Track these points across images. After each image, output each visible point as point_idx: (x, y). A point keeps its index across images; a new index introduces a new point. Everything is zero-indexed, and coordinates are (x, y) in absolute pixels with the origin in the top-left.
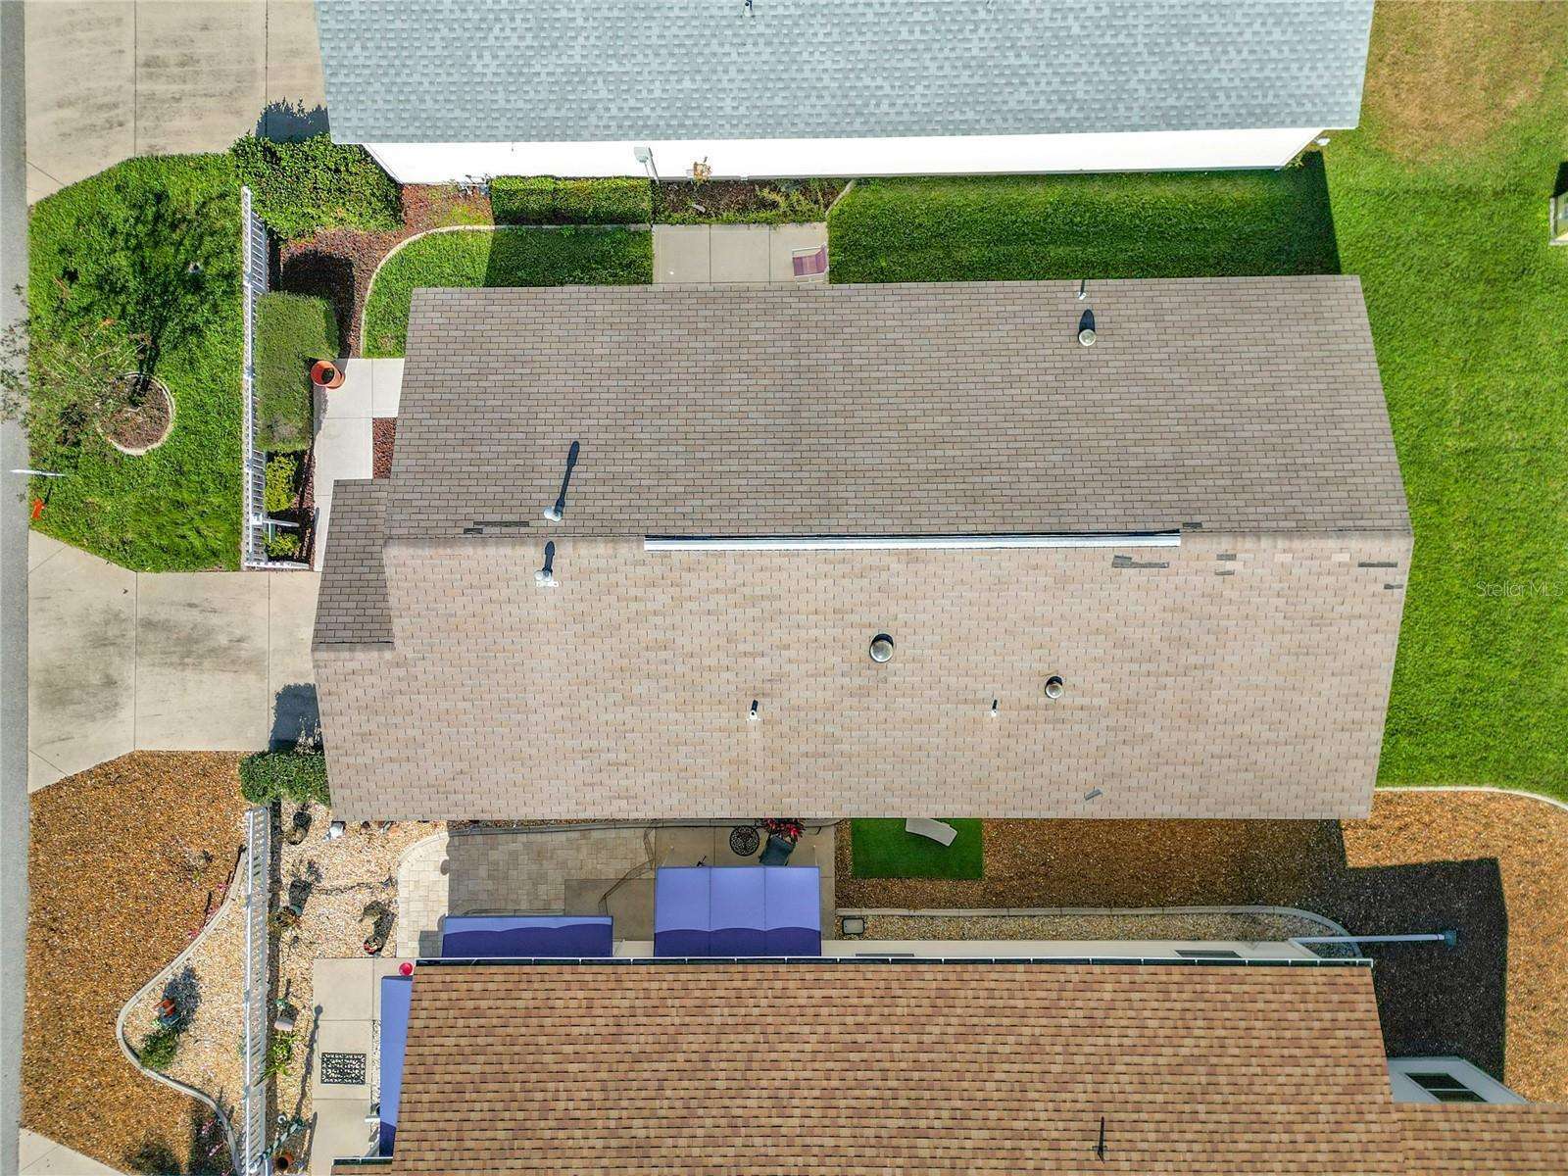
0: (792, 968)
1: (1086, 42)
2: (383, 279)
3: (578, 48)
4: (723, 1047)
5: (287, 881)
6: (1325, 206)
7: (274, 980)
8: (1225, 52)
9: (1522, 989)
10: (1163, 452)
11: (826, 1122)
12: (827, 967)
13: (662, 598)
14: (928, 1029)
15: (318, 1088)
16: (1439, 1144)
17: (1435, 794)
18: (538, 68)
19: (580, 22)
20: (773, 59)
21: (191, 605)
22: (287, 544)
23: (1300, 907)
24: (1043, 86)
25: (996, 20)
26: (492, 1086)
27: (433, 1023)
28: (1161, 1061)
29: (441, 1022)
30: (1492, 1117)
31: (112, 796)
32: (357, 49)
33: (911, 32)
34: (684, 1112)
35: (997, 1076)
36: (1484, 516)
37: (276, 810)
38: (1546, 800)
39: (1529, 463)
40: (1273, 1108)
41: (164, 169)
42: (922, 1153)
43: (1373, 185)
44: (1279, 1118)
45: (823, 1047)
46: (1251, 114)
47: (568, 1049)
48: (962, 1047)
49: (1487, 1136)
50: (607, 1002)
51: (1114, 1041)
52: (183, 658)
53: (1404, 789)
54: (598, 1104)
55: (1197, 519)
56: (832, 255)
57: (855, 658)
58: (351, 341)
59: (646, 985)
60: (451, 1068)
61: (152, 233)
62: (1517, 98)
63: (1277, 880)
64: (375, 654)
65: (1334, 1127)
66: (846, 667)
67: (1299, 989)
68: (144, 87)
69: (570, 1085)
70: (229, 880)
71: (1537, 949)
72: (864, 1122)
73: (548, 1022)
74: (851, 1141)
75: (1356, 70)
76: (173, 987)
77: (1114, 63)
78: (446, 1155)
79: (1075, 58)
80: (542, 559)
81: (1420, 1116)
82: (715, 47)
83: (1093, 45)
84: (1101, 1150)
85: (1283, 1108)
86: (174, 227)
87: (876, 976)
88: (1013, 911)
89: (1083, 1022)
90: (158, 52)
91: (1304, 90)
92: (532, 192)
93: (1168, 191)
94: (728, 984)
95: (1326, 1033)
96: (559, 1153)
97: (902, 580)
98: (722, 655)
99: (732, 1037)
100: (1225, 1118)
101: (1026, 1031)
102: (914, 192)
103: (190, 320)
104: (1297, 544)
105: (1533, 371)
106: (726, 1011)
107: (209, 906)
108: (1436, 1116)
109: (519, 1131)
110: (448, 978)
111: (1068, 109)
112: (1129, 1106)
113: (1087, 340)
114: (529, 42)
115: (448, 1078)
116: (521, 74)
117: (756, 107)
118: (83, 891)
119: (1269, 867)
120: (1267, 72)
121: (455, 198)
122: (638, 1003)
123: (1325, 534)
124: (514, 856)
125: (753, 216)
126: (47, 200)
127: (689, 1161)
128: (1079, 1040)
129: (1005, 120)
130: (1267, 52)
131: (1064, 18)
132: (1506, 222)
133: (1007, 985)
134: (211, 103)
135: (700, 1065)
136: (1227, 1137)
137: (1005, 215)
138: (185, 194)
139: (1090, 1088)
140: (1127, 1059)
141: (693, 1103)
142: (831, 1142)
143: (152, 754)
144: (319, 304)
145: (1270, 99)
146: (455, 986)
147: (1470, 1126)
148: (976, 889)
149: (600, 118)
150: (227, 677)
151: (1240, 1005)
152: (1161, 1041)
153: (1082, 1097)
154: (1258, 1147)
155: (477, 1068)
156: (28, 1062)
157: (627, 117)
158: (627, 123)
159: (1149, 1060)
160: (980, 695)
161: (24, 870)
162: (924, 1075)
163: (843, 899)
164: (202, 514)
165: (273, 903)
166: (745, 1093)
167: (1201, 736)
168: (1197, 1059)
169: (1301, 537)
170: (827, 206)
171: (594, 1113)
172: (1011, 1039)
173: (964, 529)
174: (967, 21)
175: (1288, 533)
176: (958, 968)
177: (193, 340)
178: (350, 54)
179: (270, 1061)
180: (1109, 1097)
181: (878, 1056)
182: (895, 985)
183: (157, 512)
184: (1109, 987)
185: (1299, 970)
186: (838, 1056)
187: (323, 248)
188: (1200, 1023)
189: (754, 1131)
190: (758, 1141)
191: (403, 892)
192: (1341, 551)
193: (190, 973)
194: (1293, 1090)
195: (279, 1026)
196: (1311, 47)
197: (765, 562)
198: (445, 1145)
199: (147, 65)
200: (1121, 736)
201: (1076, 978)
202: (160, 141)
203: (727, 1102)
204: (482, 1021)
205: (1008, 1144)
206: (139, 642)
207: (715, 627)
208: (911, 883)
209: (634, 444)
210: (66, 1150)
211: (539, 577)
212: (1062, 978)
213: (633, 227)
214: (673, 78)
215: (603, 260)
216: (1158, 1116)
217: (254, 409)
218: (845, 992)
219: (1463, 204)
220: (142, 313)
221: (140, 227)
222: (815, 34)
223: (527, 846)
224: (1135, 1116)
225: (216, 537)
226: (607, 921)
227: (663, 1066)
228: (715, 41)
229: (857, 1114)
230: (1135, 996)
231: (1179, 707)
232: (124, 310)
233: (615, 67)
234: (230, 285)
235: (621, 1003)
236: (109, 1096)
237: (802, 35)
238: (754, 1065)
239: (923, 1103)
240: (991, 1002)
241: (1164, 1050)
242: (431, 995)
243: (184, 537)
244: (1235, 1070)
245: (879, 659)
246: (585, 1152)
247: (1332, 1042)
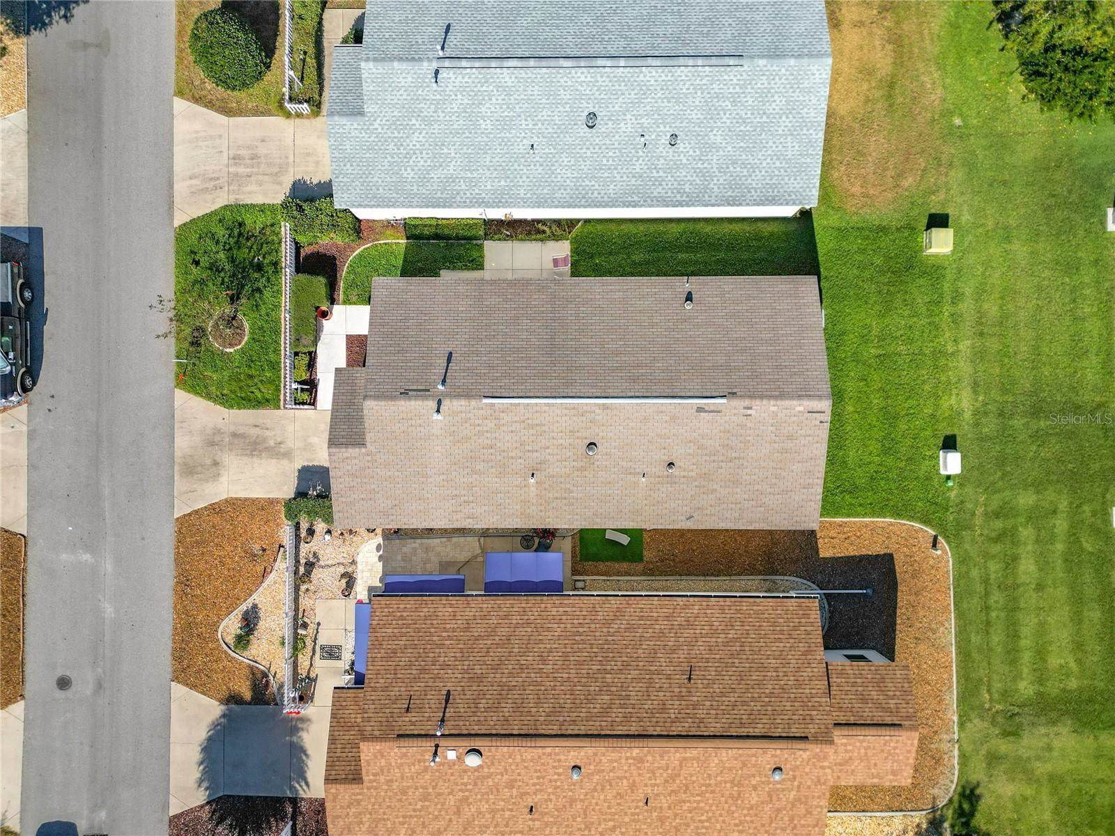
0: (549, 598)
1: (689, 166)
2: (351, 266)
3: (452, 167)
4: (517, 633)
5: (303, 561)
6: (813, 236)
7: (296, 610)
8: (754, 172)
9: (904, 617)
10: (721, 359)
11: (564, 667)
12: (566, 598)
13: (491, 424)
14: (612, 626)
15: (318, 662)
16: (848, 680)
17: (863, 522)
18: (433, 175)
19: (453, 155)
20: (543, 172)
21: (256, 426)
22: (305, 396)
23: (797, 576)
24: (670, 186)
25: (647, 156)
26: (410, 651)
27: (381, 622)
28: (719, 640)
29: (385, 622)
30: (873, 668)
31: (217, 520)
32: (348, 166)
33: (608, 161)
34: (499, 662)
35: (644, 647)
36: (888, 388)
37: (297, 527)
38: (917, 525)
39: (911, 361)
40: (769, 661)
41: (243, 210)
42: (607, 680)
43: (837, 224)
44: (772, 665)
45: (562, 634)
46: (767, 200)
47: (445, 634)
48: (627, 634)
49: (869, 676)
50: (462, 614)
51: (698, 632)
52: (252, 451)
53: (848, 519)
54: (459, 659)
55: (734, 391)
56: (572, 257)
57: (579, 453)
58: (335, 296)
59: (481, 606)
60: (390, 642)
61: (237, 243)
62: (908, 182)
63: (786, 563)
64: (357, 450)
65: (797, 670)
66: (575, 457)
67: (785, 608)
68: (232, 170)
69: (446, 650)
70: (275, 560)
71: (912, 598)
72: (582, 667)
73: (435, 622)
74: (576, 675)
75: (815, 180)
76: (246, 613)
77: (703, 176)
78: (390, 681)
79: (684, 173)
80: (435, 406)
81: (840, 668)
82: (516, 166)
83: (693, 168)
84: (690, 679)
85: (774, 661)
86: (248, 239)
87: (589, 602)
88: (657, 578)
89: (684, 623)
90: (238, 153)
91: (791, 189)
92: (425, 226)
93: (737, 227)
94: (519, 605)
95: (796, 628)
96: (441, 680)
97: (601, 417)
98: (518, 451)
99: (521, 629)
100: (747, 665)
101: (657, 627)
102: (613, 227)
103: (256, 285)
104: (779, 402)
105: (913, 316)
106: (518, 617)
107: (265, 574)
108: (847, 668)
109: (423, 670)
110: (388, 602)
111: (682, 197)
112: (704, 660)
113: (688, 306)
114: (429, 163)
115: (389, 647)
116: (425, 178)
117: (535, 194)
118: (202, 566)
119: (782, 557)
120: (774, 181)
121: (387, 226)
122: (477, 614)
123: (792, 398)
124: (415, 550)
125: (534, 237)
126: (184, 225)
127: (501, 684)
128: (682, 631)
129: (652, 201)
130: (773, 172)
131: (679, 156)
132: (902, 243)
133: (650, 606)
134: (266, 178)
135: (506, 642)
136: (747, 674)
137: (657, 238)
138: (254, 223)
139: (686, 652)
140: (704, 639)
141: (503, 658)
142: (567, 675)
143: (236, 499)
144: (322, 280)
145: (775, 193)
146: (391, 606)
147: (863, 672)
148: (640, 567)
149: (462, 198)
150: (274, 461)
151: (757, 616)
152: (719, 631)
153: (682, 656)
154: (761, 678)
155: (402, 643)
156: (175, 649)
157: (474, 198)
158: (474, 200)
159: (714, 640)
160: (638, 470)
161: (172, 556)
162: (610, 646)
163: (575, 572)
164: (261, 381)
165: (296, 572)
166: (527, 654)
167: (739, 490)
168: (735, 640)
169: (782, 399)
170: (570, 233)
171: (457, 663)
172: (650, 630)
173: (629, 394)
174: (634, 156)
175: (776, 398)
176: (627, 598)
177: (257, 295)
178: (345, 168)
179: (295, 648)
180: (695, 656)
181: (589, 638)
182: (597, 606)
183: (240, 380)
184: (697, 607)
185: (785, 600)
186: (570, 638)
187: (321, 250)
188: (738, 623)
189: (531, 671)
190: (533, 675)
191: (360, 567)
192: (800, 406)
193: (255, 607)
194: (779, 653)
195: (300, 631)
196: (795, 170)
197: (538, 409)
198: (388, 676)
199: (234, 158)
200: (702, 490)
201: (681, 603)
202: (241, 197)
203: (519, 658)
204: (404, 622)
205: (647, 677)
206: (230, 444)
207: (515, 439)
208: (609, 564)
209: (478, 353)
210: (193, 692)
211: (435, 414)
212: (675, 603)
213: (475, 242)
214: (497, 180)
215: (460, 258)
216: (716, 664)
217: (290, 331)
218: (574, 609)
219: (881, 234)
220: (232, 282)
221: (231, 239)
222: (563, 161)
223: (421, 544)
224: (706, 664)
225: (268, 392)
226: (462, 577)
227: (489, 642)
228: (516, 164)
229: (580, 663)
230: (709, 611)
231: (728, 476)
232: (223, 280)
233: (469, 175)
234: (276, 268)
235: (469, 613)
236: (215, 666)
237: (556, 161)
238: (531, 642)
239: (609, 659)
240: (642, 614)
241: (721, 635)
242: (380, 610)
243: (252, 392)
244: (753, 644)
245: (591, 453)
246: (453, 680)
247: (798, 632)
